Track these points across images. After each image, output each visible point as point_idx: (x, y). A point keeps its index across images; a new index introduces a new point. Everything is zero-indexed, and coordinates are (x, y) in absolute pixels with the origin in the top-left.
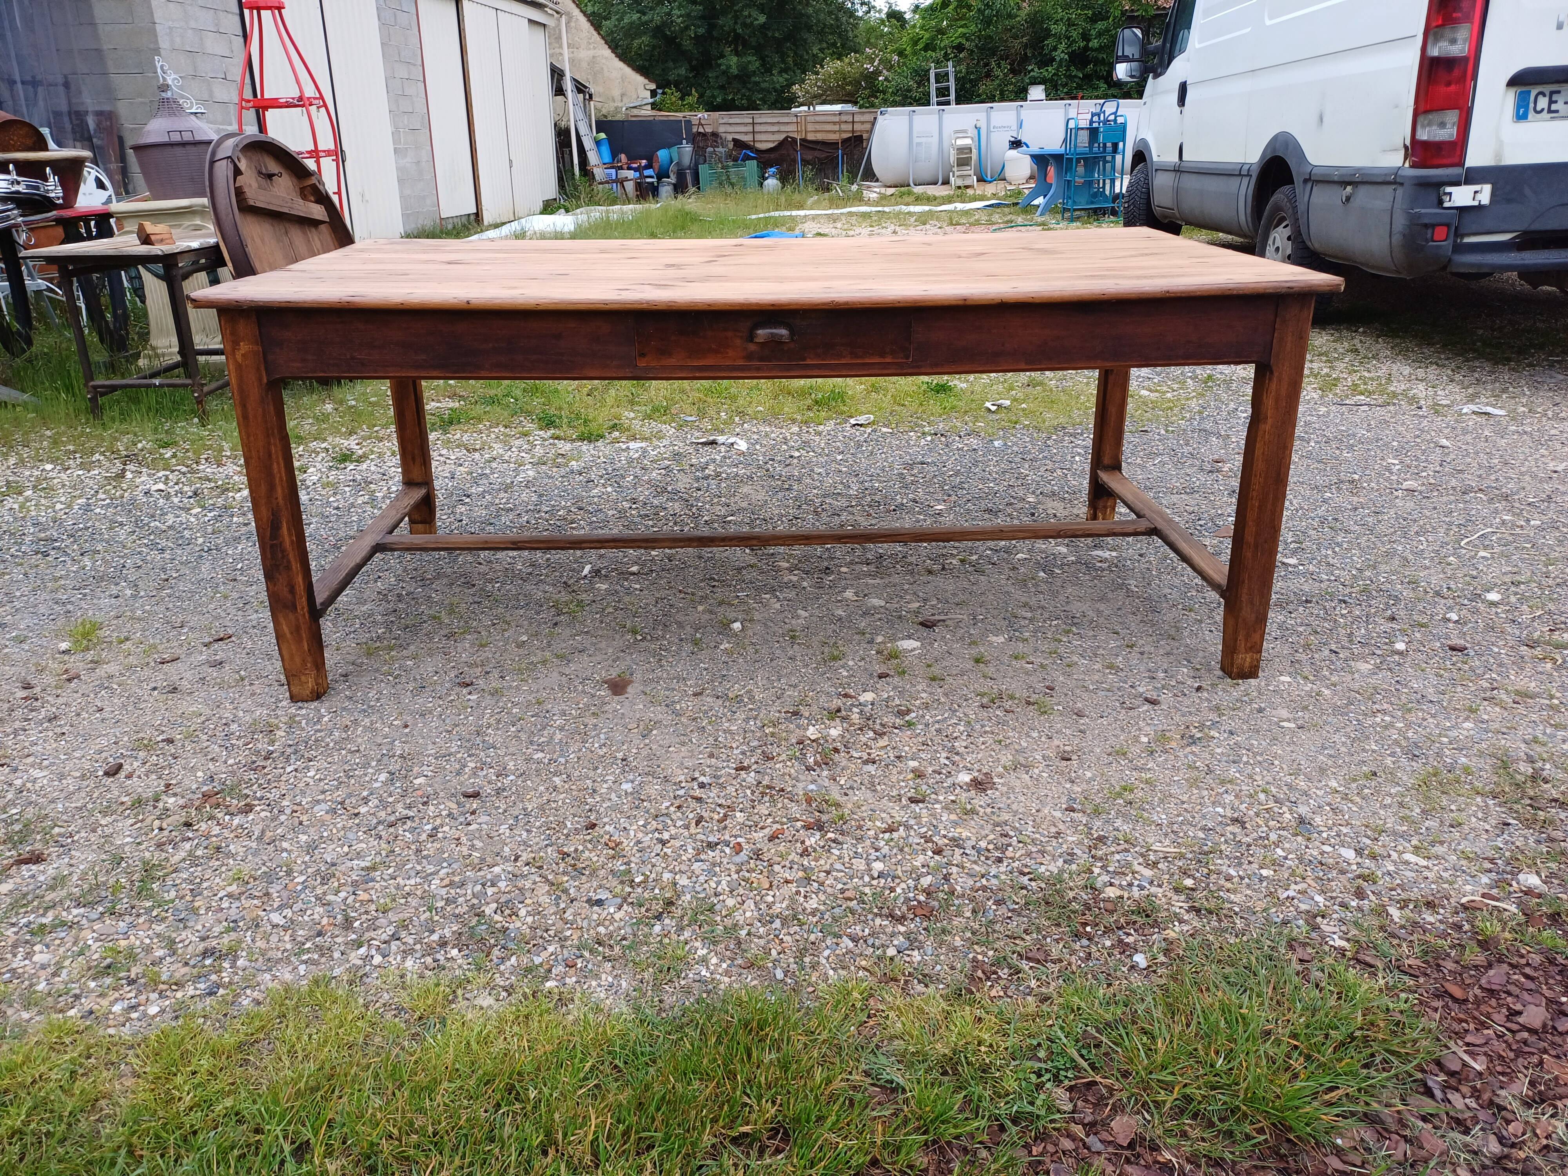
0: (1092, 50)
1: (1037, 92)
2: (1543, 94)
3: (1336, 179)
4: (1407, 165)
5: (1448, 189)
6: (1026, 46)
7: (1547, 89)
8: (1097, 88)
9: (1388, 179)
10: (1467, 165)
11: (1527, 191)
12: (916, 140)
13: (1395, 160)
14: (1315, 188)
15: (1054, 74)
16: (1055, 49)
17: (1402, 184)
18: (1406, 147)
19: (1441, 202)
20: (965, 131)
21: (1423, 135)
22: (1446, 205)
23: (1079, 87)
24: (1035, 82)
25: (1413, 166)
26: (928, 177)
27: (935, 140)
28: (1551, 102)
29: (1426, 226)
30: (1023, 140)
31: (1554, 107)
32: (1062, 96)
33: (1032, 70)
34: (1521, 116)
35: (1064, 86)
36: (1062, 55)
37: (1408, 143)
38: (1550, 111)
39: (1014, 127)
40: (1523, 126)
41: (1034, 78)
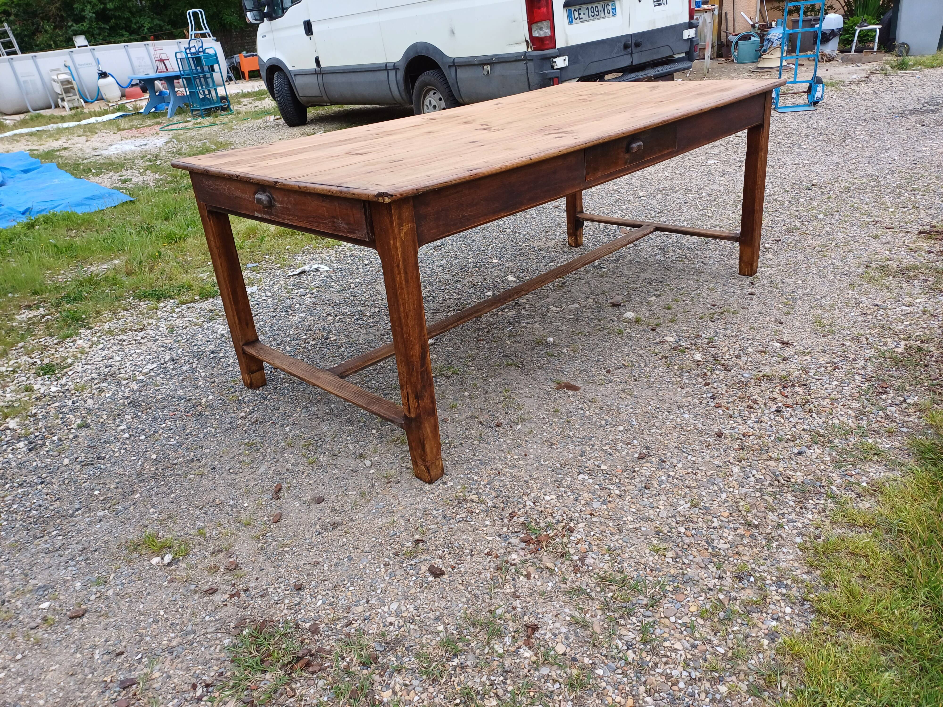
0: (110, 10)
1: (80, 40)
2: (575, 10)
3: (476, 63)
4: (530, 50)
5: (555, 60)
6: (59, 9)
7: (577, 8)
8: (123, 35)
9: (519, 58)
10: (558, 46)
11: (580, 58)
12: (22, 79)
13: (522, 48)
14: (458, 70)
15: (89, 28)
16: (83, 10)
17: (532, 60)
18: (527, 41)
19: (552, 67)
20: (58, 70)
21: (536, 34)
22: (555, 67)
23: (109, 35)
24: (77, 33)
25: (535, 50)
26: (41, 104)
27: (37, 78)
28: (579, 14)
29: (550, 79)
30: (108, 72)
31: (581, 16)
32: (100, 41)
33: (72, 25)
34: (571, 22)
35: (99, 34)
36: (91, 14)
37: (528, 39)
38: (580, 19)
39: (94, 64)
40: (572, 26)
41: (76, 31)
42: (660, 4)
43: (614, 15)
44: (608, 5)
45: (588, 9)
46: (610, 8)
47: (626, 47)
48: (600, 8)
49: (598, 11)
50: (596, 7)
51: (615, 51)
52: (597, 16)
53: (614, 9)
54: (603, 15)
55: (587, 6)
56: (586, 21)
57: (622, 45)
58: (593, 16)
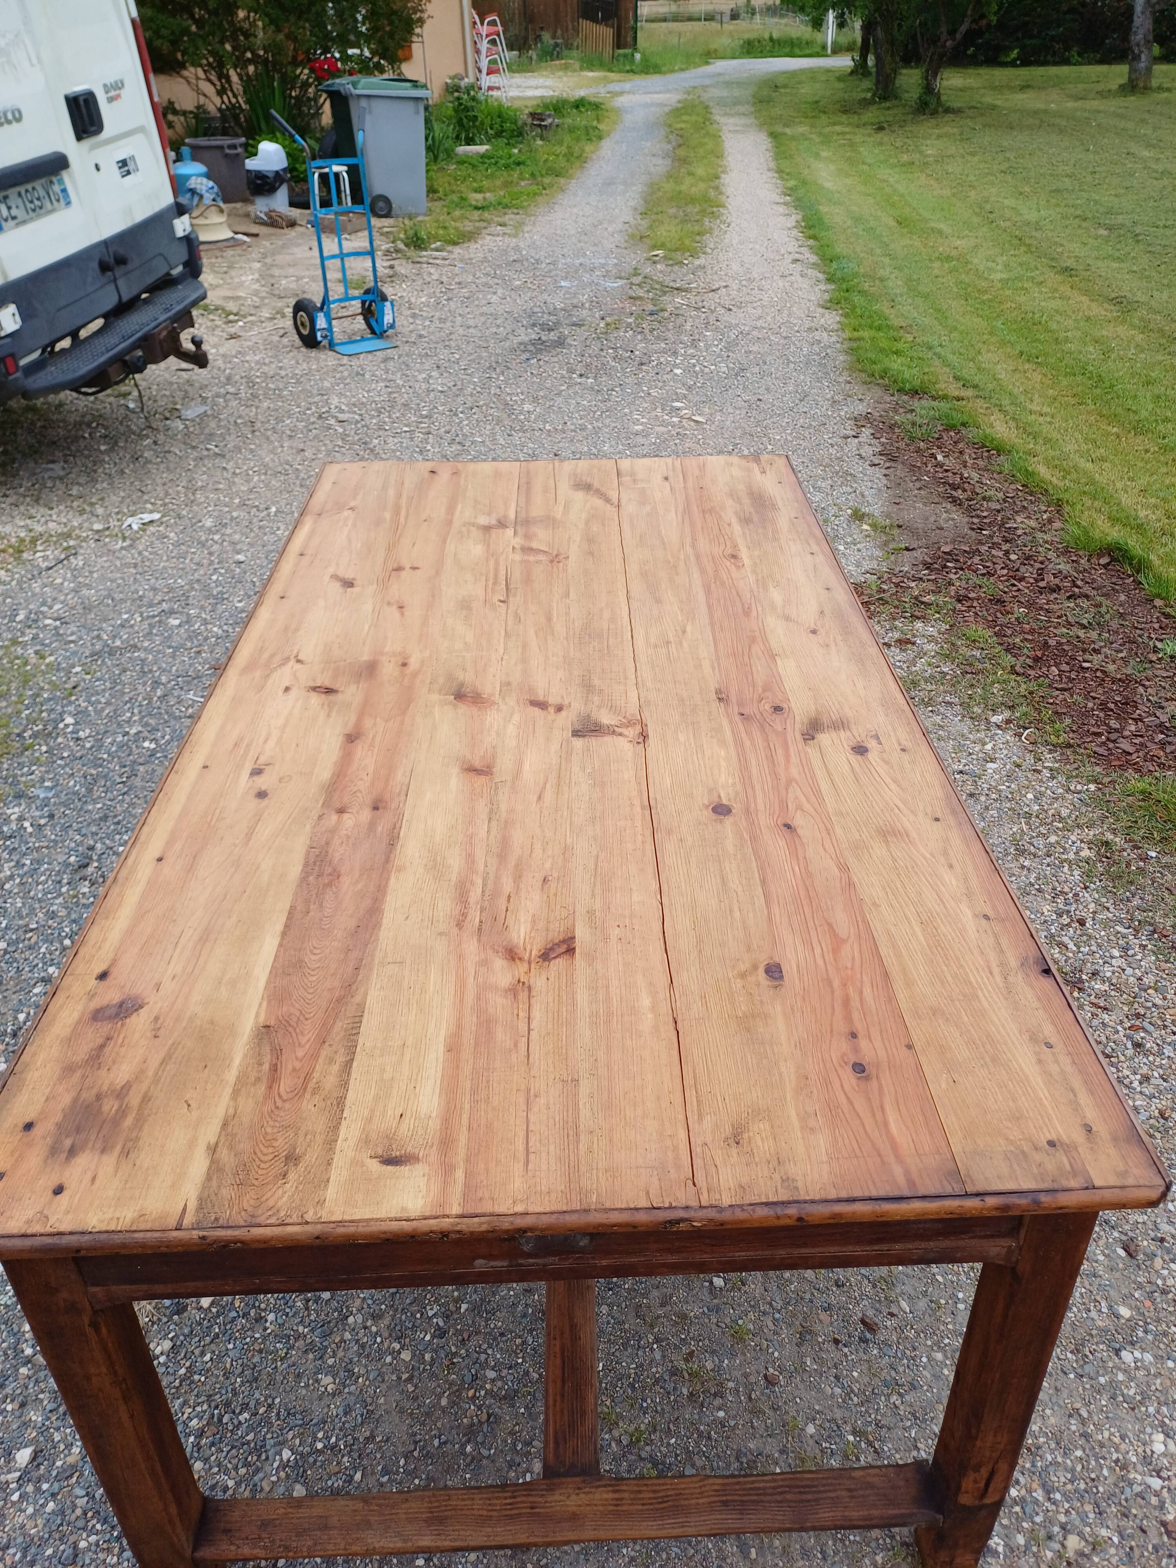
28: (9, 208)
31: (13, 213)
38: (13, 218)
42: (129, 173)
43: (68, 203)
44: (51, 182)
45: (20, 194)
46: (56, 188)
47: (104, 267)
48: (42, 193)
49: (38, 199)
50: (34, 189)
51: (90, 279)
52: (41, 208)
53: (64, 191)
54: (48, 205)
55: (17, 189)
56: (24, 222)
57: (95, 265)
58: (34, 210)
